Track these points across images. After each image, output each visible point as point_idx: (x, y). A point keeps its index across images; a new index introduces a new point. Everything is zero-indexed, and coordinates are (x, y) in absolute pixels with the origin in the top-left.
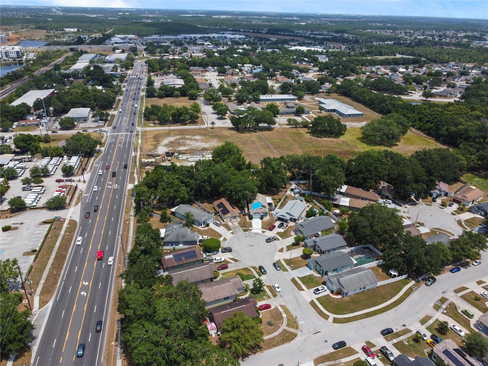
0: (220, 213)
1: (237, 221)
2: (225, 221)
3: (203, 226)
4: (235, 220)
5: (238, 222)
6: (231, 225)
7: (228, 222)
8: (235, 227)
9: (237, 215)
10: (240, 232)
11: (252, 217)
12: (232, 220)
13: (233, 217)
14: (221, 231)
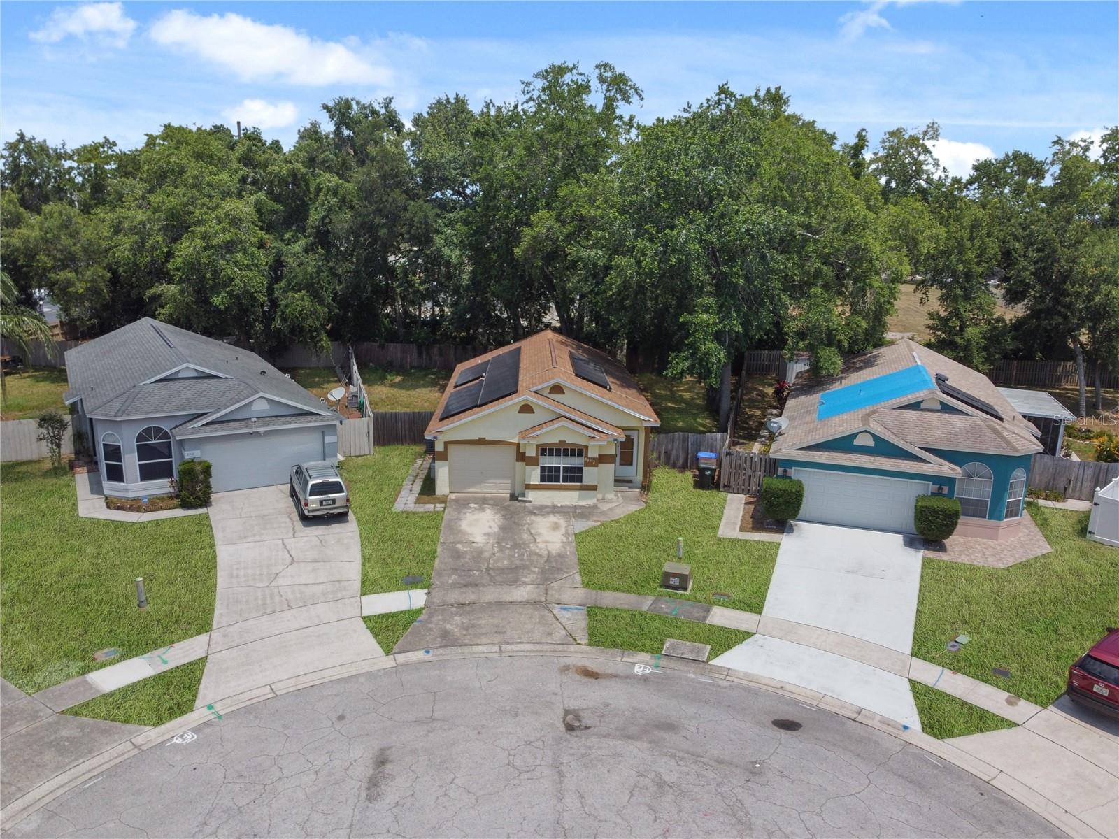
0: (437, 412)
1: (583, 513)
2: (442, 487)
3: (134, 487)
4: (568, 498)
5: (581, 526)
6: (474, 545)
7: (471, 508)
8: (499, 564)
9: (593, 453)
10: (519, 638)
11: (781, 496)
12: (531, 495)
13: (551, 454)
14: (261, 575)
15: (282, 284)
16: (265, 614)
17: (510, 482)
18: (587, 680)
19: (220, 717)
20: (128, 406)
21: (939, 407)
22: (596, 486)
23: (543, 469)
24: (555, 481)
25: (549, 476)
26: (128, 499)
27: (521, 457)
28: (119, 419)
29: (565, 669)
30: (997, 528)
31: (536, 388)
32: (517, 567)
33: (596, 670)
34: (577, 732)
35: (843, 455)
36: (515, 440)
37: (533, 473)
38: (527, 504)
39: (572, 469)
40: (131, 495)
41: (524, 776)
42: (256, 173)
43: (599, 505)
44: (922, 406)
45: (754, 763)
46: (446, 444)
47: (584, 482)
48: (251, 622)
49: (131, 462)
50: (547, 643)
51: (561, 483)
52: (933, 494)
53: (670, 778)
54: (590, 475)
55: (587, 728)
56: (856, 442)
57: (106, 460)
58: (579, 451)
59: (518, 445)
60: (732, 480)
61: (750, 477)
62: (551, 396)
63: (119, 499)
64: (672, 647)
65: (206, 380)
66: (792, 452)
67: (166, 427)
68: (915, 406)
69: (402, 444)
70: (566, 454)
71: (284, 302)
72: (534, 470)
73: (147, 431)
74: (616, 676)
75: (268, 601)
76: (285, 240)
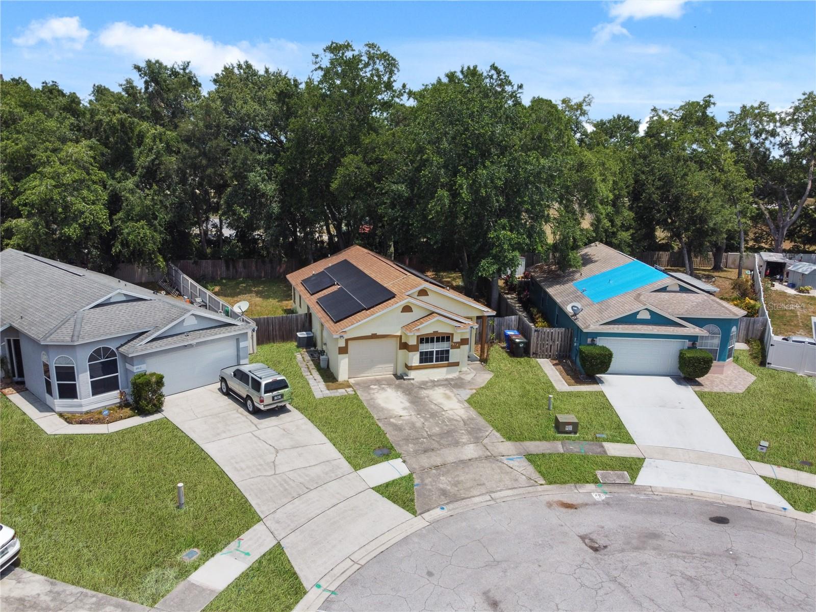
0: (319, 316)
1: (457, 384)
2: (343, 375)
3: (87, 401)
4: (438, 373)
5: (466, 394)
6: (402, 418)
7: (373, 389)
8: (434, 431)
9: (457, 339)
10: (498, 487)
11: (599, 358)
12: (413, 374)
13: (427, 341)
14: (261, 465)
15: (120, 215)
16: (294, 498)
17: (392, 365)
18: (573, 510)
19: (333, 592)
20: (80, 331)
21: (678, 289)
22: (459, 362)
23: (421, 353)
24: (430, 362)
25: (426, 358)
26: (81, 413)
27: (404, 346)
28: (76, 344)
29: (550, 505)
30: (723, 366)
31: (409, 293)
32: (448, 432)
33: (570, 502)
34: (603, 552)
35: (631, 326)
36: (399, 334)
37: (414, 357)
38: (412, 381)
39: (442, 351)
40: (85, 409)
41: (601, 592)
42: (80, 121)
43: (462, 376)
44: (668, 289)
45: (727, 550)
46: (347, 341)
47: (451, 361)
48: (289, 507)
49: (84, 381)
50: (520, 487)
51: (434, 363)
52: (689, 348)
53: (691, 573)
54: (454, 355)
55: (605, 547)
56: (639, 317)
57: (57, 381)
58: (447, 338)
59: (401, 336)
60: (539, 349)
61: (551, 346)
62: (419, 298)
63: (73, 413)
64: (603, 476)
65: (135, 303)
66: (598, 327)
67: (113, 346)
68: (664, 290)
69: (274, 342)
70: (438, 340)
71: (126, 231)
72: (414, 355)
73: (97, 351)
74: (587, 504)
75: (287, 487)
76: (116, 179)
